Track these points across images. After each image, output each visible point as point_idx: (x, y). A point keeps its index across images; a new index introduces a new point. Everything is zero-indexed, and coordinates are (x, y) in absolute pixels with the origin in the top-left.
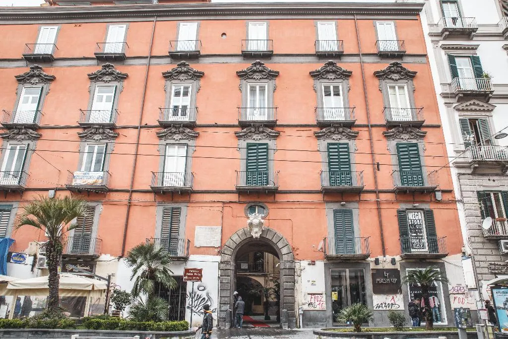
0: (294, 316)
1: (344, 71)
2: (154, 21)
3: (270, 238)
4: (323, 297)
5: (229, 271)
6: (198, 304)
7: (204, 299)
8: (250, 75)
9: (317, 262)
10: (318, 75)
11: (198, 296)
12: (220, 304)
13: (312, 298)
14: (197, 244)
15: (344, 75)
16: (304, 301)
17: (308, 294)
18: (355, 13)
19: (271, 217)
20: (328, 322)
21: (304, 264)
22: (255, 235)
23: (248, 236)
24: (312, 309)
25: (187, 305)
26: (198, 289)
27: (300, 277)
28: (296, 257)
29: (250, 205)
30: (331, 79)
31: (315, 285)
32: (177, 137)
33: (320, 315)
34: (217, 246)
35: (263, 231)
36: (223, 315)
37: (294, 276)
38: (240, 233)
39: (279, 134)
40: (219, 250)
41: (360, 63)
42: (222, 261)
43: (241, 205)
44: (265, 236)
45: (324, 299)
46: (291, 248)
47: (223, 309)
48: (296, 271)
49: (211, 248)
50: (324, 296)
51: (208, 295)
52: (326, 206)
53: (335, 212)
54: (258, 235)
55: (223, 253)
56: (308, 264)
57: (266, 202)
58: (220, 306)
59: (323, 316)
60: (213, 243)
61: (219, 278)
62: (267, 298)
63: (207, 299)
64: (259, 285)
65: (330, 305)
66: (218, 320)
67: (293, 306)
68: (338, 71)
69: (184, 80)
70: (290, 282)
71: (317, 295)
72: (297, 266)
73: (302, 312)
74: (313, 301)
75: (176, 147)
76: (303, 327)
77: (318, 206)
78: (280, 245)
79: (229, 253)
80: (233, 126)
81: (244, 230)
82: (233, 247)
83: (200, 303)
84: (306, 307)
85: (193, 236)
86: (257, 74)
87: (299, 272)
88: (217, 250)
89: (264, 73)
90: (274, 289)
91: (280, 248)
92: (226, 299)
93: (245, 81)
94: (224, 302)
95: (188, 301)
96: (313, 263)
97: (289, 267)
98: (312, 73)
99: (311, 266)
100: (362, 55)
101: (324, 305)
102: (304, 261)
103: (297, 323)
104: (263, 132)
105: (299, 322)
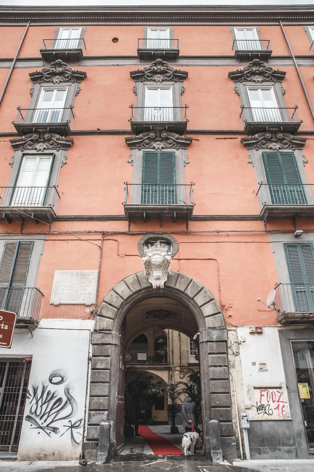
0: (231, 433)
1: (275, 72)
2: (26, 26)
3: (182, 289)
4: (282, 393)
5: (108, 346)
6: (48, 410)
7: (60, 400)
8: (148, 76)
9: (266, 330)
10: (241, 77)
11: (48, 394)
12: (90, 410)
13: (262, 395)
14: (55, 299)
15: (274, 77)
16: (248, 403)
17: (255, 388)
18: (280, 19)
19: (182, 254)
20: (300, 444)
21: (243, 332)
22: (155, 284)
23: (144, 286)
24: (266, 417)
25: (27, 413)
26: (50, 381)
27: (238, 357)
28: (228, 320)
29: (146, 237)
30: (258, 81)
31: (267, 370)
32: (41, 146)
33: (281, 429)
34: (88, 302)
35: (169, 277)
36: (95, 433)
37: (226, 353)
38: (130, 280)
39: (191, 142)
40: (92, 309)
41: (293, 67)
42: (98, 328)
43: (133, 238)
44: (173, 286)
45: (285, 397)
46: (218, 304)
47: (94, 420)
48: (229, 345)
49: (79, 308)
50: (285, 391)
51: (67, 391)
52: (271, 238)
53: (288, 246)
54: (161, 283)
55: (99, 315)
56: (251, 333)
57: (172, 233)
58: (89, 414)
59: (287, 432)
60: (82, 298)
61: (89, 359)
62: (173, 399)
63: (65, 399)
64: (161, 382)
65: (298, 410)
66: (84, 444)
67: (229, 412)
68: (266, 73)
69: (58, 82)
70: (221, 366)
71: (271, 391)
72: (231, 337)
73: (248, 425)
74: (264, 402)
75: (38, 158)
76: (252, 458)
77: (258, 239)
78: (199, 300)
79: (110, 315)
80: (124, 133)
81: (137, 276)
82: (118, 305)
83: (51, 409)
84: (253, 415)
85: (49, 286)
86: (159, 76)
87: (234, 348)
88: (88, 310)
89: (168, 74)
90: (186, 385)
91: (200, 304)
92: (102, 400)
93: (142, 84)
94: (96, 407)
95: (30, 405)
96: (258, 332)
97: (217, 337)
98: (232, 74)
99: (256, 336)
100: (295, 57)
101: (287, 410)
102: (242, 328)
103: (238, 449)
104: (167, 139)
105: (243, 445)
